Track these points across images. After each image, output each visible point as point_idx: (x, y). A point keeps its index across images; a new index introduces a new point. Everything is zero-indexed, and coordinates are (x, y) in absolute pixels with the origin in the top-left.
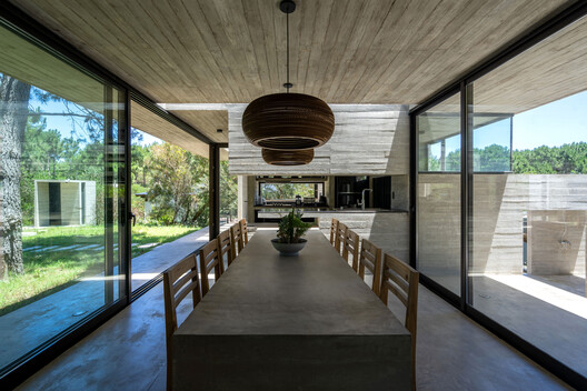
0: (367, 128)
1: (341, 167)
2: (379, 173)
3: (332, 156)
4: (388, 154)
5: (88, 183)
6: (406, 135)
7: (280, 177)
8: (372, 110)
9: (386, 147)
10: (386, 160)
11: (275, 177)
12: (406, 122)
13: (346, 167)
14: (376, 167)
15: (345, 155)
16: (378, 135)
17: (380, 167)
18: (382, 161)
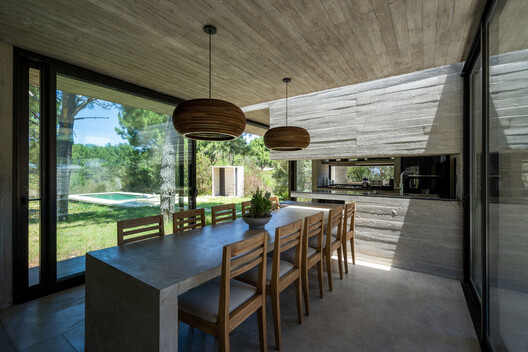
0: (399, 103)
1: (368, 148)
2: (415, 153)
3: (358, 138)
4: (428, 130)
5: (239, 168)
6: (458, 103)
7: (346, 160)
8: (406, 82)
9: (426, 121)
10: (426, 138)
11: (342, 160)
12: (458, 86)
13: (373, 149)
14: (412, 146)
15: (373, 136)
16: (415, 109)
17: (418, 145)
18: (420, 138)
